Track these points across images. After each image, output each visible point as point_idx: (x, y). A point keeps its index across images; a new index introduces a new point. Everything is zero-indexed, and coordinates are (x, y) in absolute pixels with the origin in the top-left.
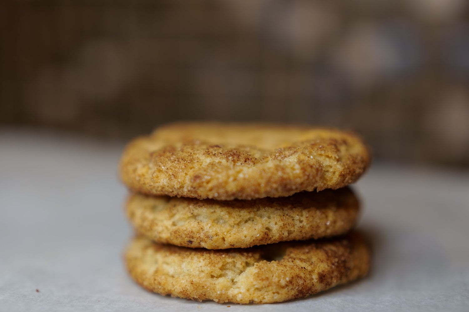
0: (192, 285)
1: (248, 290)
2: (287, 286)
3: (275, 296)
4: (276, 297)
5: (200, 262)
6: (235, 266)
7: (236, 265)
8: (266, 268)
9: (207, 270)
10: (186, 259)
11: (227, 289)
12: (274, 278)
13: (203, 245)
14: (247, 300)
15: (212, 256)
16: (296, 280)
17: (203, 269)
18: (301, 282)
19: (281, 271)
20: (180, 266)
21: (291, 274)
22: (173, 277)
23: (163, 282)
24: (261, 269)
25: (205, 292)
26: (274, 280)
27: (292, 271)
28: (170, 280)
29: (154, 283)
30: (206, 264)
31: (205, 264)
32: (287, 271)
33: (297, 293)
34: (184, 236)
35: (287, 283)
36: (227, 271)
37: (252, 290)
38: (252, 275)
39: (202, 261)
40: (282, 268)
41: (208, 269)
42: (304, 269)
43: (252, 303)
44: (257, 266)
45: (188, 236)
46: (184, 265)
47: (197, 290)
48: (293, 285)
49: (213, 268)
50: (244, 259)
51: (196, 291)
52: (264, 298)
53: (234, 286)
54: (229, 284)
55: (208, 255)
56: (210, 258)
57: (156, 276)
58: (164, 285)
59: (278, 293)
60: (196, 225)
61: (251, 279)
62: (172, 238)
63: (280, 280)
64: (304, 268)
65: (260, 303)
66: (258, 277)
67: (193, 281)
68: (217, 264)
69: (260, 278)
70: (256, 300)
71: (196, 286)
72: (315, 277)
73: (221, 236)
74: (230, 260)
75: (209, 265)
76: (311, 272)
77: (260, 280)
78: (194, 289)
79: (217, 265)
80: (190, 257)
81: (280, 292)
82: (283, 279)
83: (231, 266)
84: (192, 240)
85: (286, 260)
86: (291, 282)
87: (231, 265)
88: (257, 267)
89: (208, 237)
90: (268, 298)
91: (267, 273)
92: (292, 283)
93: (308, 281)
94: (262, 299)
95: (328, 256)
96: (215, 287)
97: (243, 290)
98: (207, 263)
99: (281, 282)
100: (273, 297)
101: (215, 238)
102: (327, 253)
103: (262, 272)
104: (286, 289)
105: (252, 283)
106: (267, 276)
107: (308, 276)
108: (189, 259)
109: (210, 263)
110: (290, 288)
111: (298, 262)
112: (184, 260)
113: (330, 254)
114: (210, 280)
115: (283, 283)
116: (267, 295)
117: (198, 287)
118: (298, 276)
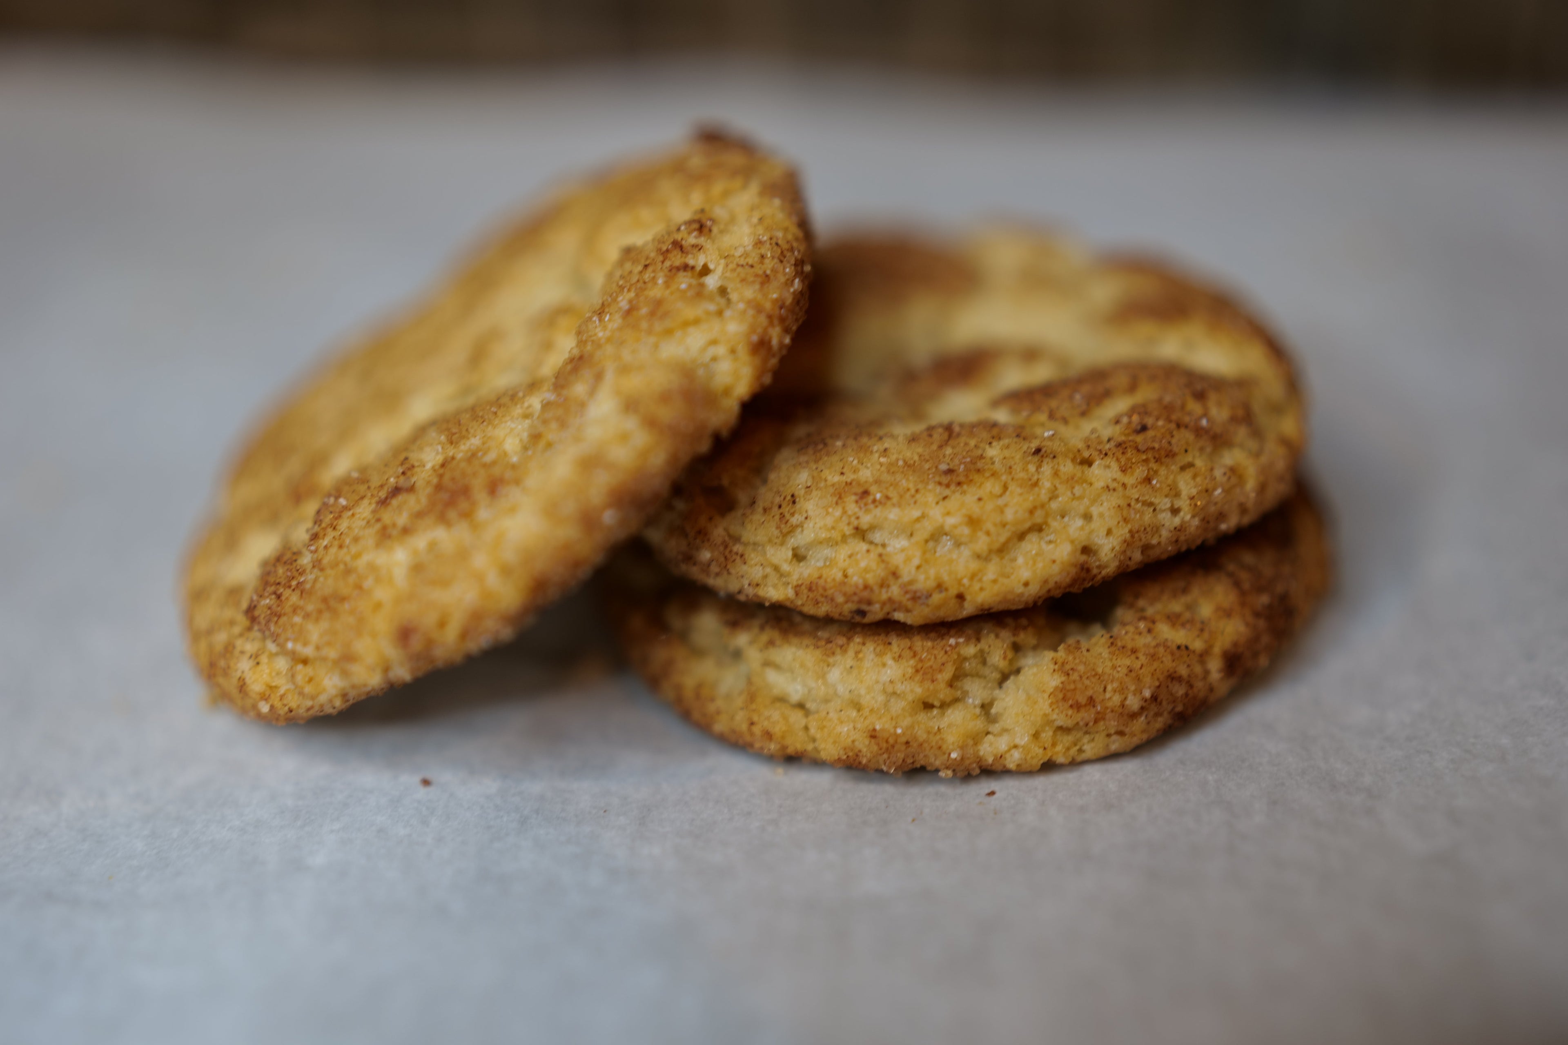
0: (873, 741)
1: (1036, 736)
2: (1142, 708)
3: (1114, 742)
4: (1116, 744)
5: (884, 665)
6: (984, 662)
7: (988, 659)
8: (1081, 668)
9: (912, 691)
10: (838, 658)
11: (977, 738)
12: (1108, 695)
13: (899, 616)
14: (1037, 763)
15: (920, 643)
16: (1168, 687)
17: (900, 688)
18: (1180, 690)
19: (1124, 671)
20: (823, 676)
21: (1153, 674)
22: (801, 706)
23: (778, 729)
24: (1068, 674)
25: (913, 757)
26: (1110, 704)
27: (1156, 665)
28: (797, 718)
29: (752, 734)
30: (908, 676)
31: (904, 676)
32: (1141, 668)
33: (1170, 722)
34: (840, 599)
35: (1144, 704)
36: (965, 681)
37: (1047, 735)
38: (1046, 696)
39: (890, 662)
40: (1127, 662)
41: (916, 690)
42: (1185, 653)
43: (1049, 767)
44: (1056, 663)
45: (856, 598)
46: (835, 675)
47: (890, 753)
48: (1161, 703)
49: (931, 687)
50: (1006, 636)
51: (885, 756)
52: (1081, 751)
53: (995, 728)
54: (979, 724)
55: (906, 642)
56: (915, 655)
57: (754, 710)
58: (783, 737)
59: (1121, 733)
60: (874, 565)
61: (1044, 705)
62: (799, 603)
63: (1125, 699)
64: (1187, 648)
65: (1074, 764)
66: (1064, 699)
67: (874, 730)
68: (940, 671)
69: (1070, 702)
70: (1061, 759)
71: (887, 742)
72: (1215, 666)
73: (953, 591)
74: (970, 650)
75: (918, 677)
76: (1203, 657)
77: (1071, 706)
78: (880, 752)
79: (939, 677)
80: (851, 653)
81: (1127, 730)
82: (1135, 695)
83: (974, 665)
84: (864, 607)
85: (1131, 629)
86: (1154, 698)
87: (974, 663)
88: (1056, 667)
89: (915, 598)
90: (1090, 749)
91: (1087, 682)
92: (1159, 700)
93: (1199, 685)
94: (1076, 753)
95: (1243, 593)
96: (942, 739)
97: (1023, 739)
98: (910, 671)
99: (1128, 702)
100: (1107, 745)
101: (937, 598)
102: (1237, 584)
103: (1074, 682)
104: (1143, 718)
105: (1045, 715)
106: (1090, 693)
107: (1198, 669)
108: (848, 660)
109: (917, 671)
110: (1152, 713)
111: (1165, 631)
112: (831, 660)
113: (1246, 586)
114: (922, 717)
115: (1133, 703)
116: (1089, 742)
117: (893, 746)
118: (1173, 677)
